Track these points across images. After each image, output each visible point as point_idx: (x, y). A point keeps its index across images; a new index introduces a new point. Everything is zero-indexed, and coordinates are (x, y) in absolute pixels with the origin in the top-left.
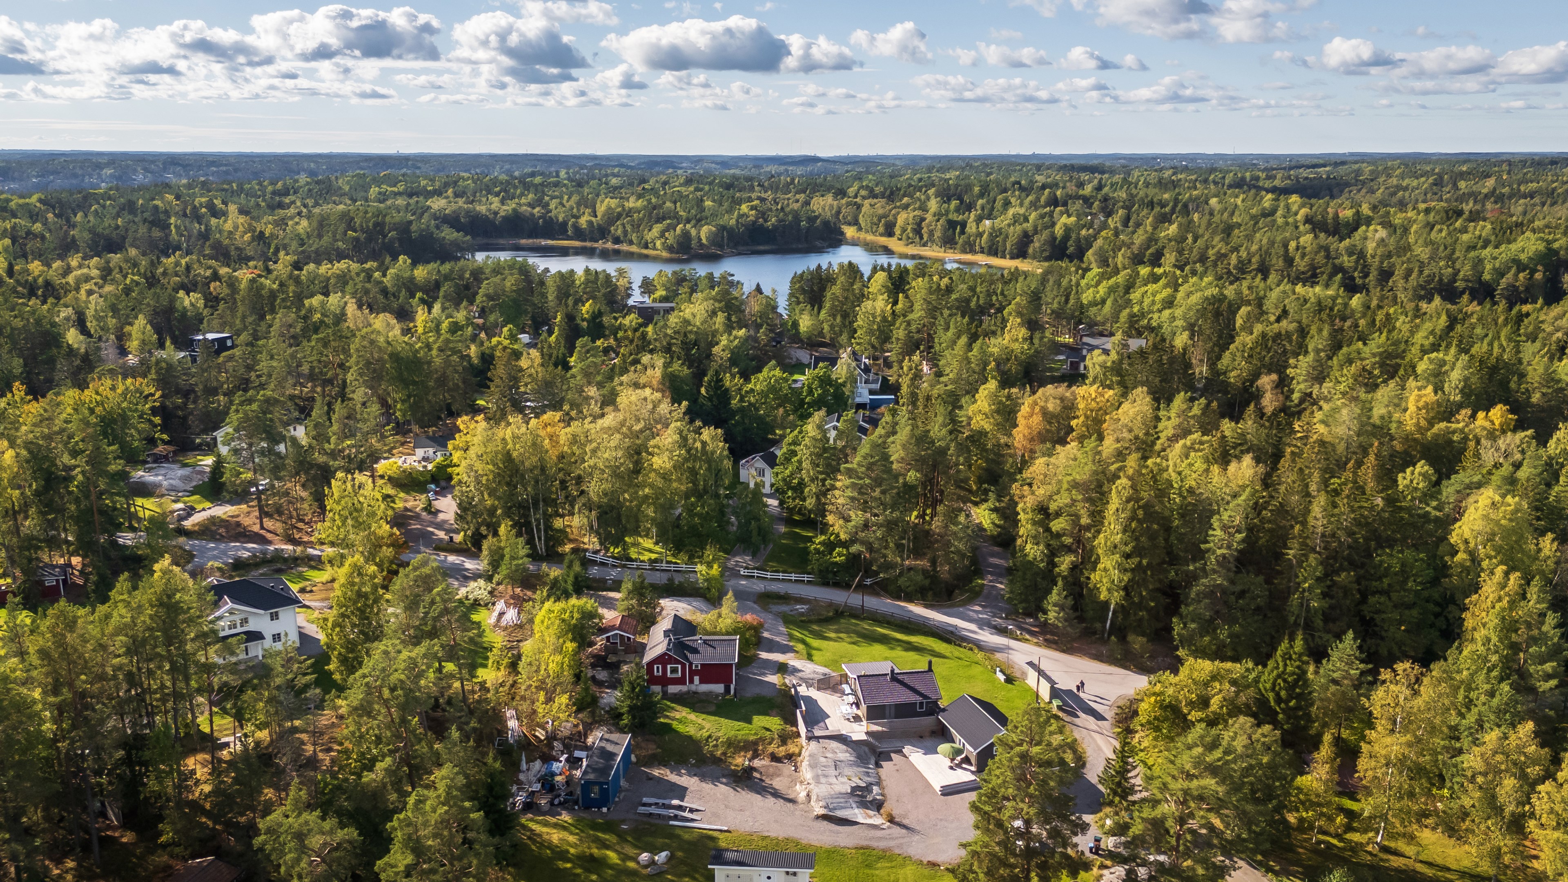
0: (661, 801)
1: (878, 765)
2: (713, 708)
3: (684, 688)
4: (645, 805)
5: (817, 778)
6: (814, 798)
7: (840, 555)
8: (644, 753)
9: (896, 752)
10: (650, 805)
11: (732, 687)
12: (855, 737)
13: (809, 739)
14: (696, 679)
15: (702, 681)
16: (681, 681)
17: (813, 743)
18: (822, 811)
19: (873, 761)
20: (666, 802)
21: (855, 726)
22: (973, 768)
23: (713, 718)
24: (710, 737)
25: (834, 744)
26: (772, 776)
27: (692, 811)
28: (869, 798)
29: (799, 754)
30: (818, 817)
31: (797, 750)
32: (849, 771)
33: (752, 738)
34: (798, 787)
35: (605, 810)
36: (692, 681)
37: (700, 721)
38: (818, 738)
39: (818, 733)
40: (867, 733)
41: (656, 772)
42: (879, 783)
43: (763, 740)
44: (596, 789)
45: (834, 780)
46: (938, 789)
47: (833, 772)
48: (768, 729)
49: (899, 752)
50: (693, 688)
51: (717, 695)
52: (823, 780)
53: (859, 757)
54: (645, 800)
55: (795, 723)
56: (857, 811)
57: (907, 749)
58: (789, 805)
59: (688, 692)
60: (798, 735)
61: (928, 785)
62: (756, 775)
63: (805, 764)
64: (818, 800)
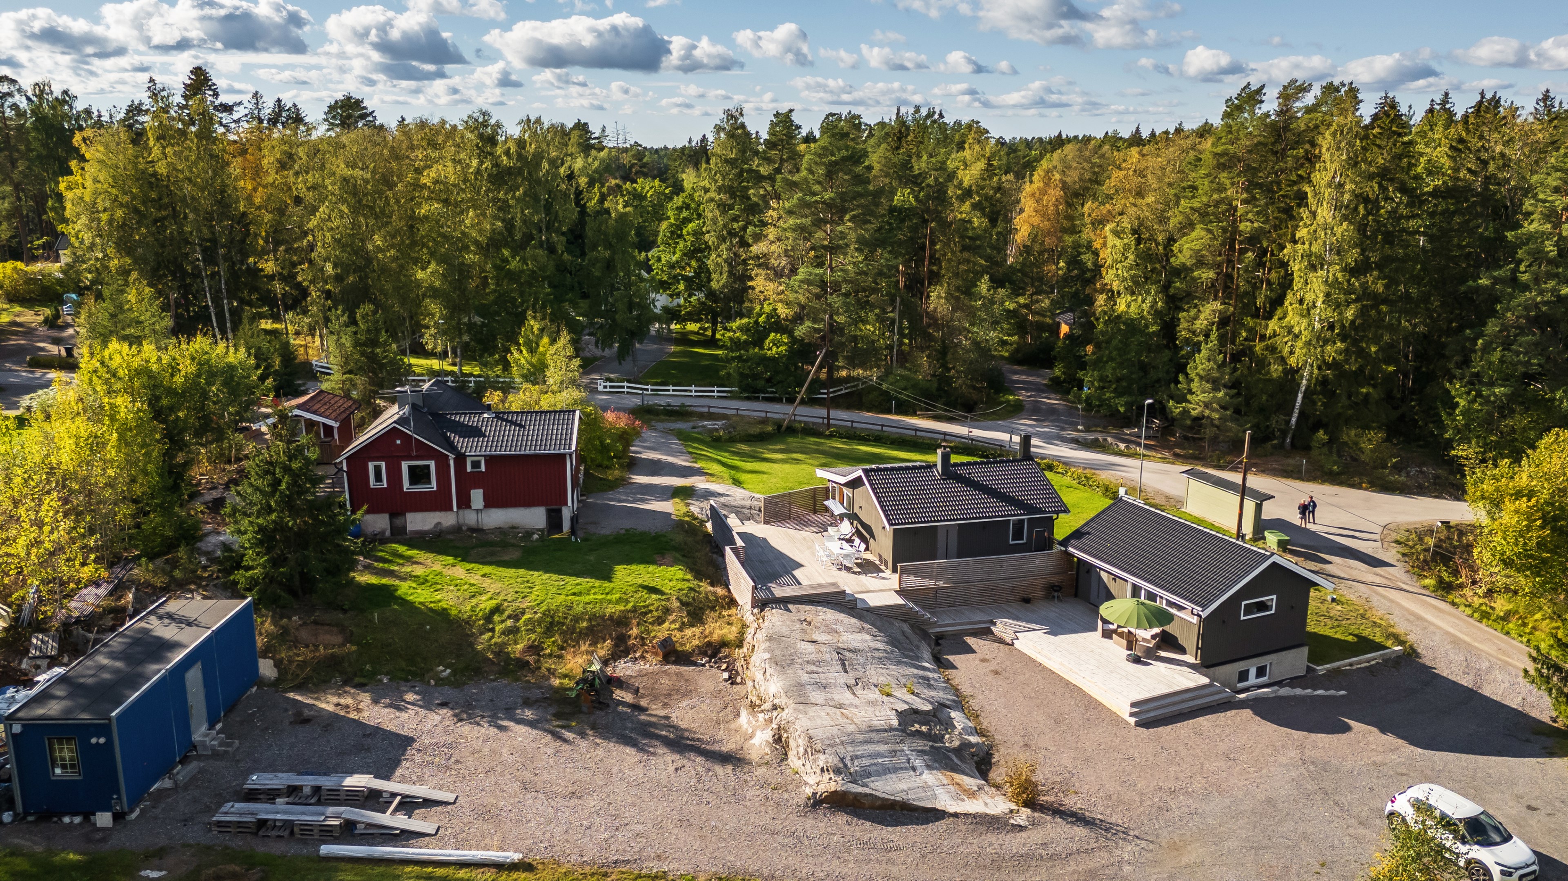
0: (308, 782)
1: (941, 663)
2: (515, 555)
3: (447, 519)
4: (252, 796)
5: (798, 692)
6: (798, 745)
7: (776, 344)
8: (303, 654)
9: (975, 634)
10: (271, 795)
11: (566, 514)
12: (874, 601)
13: (762, 604)
14: (477, 497)
15: (490, 503)
16: (439, 502)
17: (774, 617)
18: (830, 784)
19: (926, 653)
20: (326, 782)
21: (868, 581)
22: (1189, 658)
23: (512, 572)
24: (497, 610)
25: (828, 615)
26: (668, 697)
27: (409, 805)
28: (952, 741)
29: (740, 644)
30: (817, 803)
31: (731, 633)
32: (877, 674)
33: (610, 610)
34: (744, 719)
35: (104, 819)
36: (465, 503)
37: (475, 579)
38: (784, 602)
39: (779, 591)
40: (901, 592)
41: (328, 703)
42: (960, 703)
43: (639, 613)
44: (66, 752)
45: (846, 697)
46: (1124, 711)
47: (836, 676)
48: (653, 590)
49: (985, 632)
50: (470, 518)
51: (529, 533)
52: (817, 696)
53: (893, 642)
54: (256, 780)
55: (719, 577)
56: (929, 777)
57: (1003, 627)
58: (723, 771)
59: (457, 529)
60: (732, 602)
61: (1092, 705)
62: (620, 694)
63: (759, 658)
64: (812, 749)
